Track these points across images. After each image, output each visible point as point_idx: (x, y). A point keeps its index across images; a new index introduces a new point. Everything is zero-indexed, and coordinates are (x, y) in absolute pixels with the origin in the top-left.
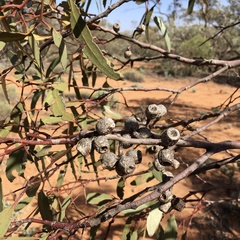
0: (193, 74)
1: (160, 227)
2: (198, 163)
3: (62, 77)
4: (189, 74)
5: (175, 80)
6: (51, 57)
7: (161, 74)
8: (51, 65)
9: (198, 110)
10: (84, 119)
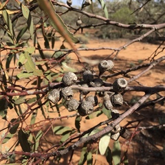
0: (123, 36)
1: (108, 148)
2: (140, 103)
3: (29, 42)
4: (121, 37)
5: (111, 41)
6: (19, 28)
7: (101, 37)
8: (20, 34)
9: (128, 62)
10: (49, 74)
